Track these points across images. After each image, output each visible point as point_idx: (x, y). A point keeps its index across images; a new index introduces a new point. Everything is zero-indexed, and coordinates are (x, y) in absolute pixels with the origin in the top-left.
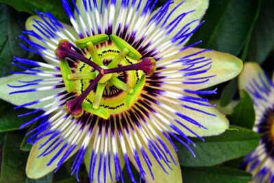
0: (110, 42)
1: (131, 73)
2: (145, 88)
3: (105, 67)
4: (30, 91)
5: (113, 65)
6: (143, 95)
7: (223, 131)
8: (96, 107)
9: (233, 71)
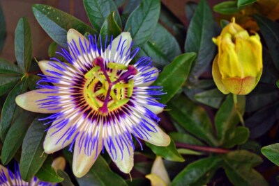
0: (126, 97)
1: (101, 104)
2: (91, 109)
3: (113, 87)
4: (118, 48)
5: (112, 93)
6: (87, 106)
7: (45, 148)
8: (94, 73)
9: (77, 170)
